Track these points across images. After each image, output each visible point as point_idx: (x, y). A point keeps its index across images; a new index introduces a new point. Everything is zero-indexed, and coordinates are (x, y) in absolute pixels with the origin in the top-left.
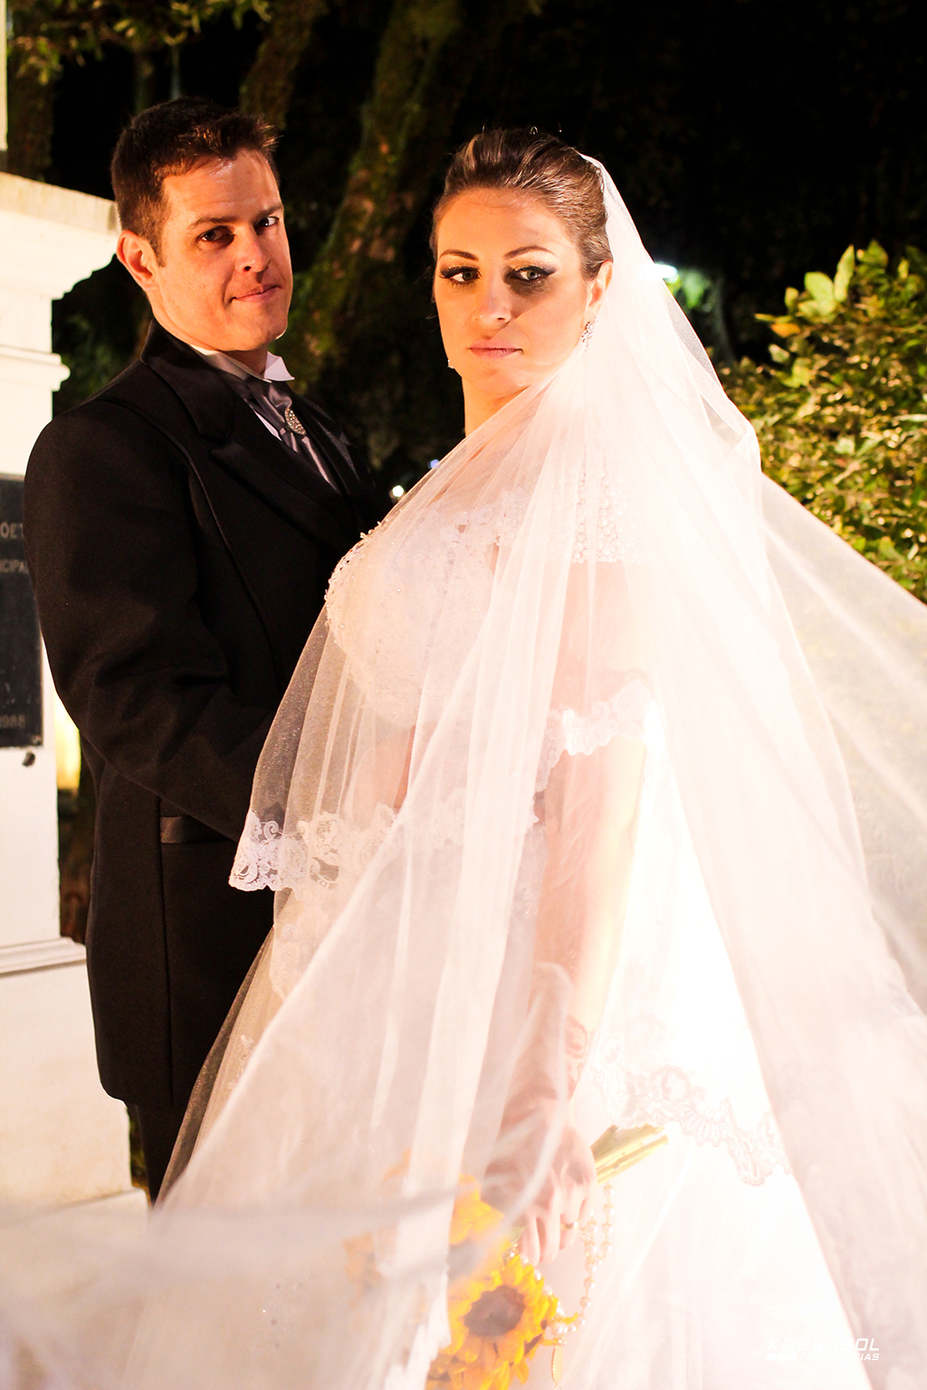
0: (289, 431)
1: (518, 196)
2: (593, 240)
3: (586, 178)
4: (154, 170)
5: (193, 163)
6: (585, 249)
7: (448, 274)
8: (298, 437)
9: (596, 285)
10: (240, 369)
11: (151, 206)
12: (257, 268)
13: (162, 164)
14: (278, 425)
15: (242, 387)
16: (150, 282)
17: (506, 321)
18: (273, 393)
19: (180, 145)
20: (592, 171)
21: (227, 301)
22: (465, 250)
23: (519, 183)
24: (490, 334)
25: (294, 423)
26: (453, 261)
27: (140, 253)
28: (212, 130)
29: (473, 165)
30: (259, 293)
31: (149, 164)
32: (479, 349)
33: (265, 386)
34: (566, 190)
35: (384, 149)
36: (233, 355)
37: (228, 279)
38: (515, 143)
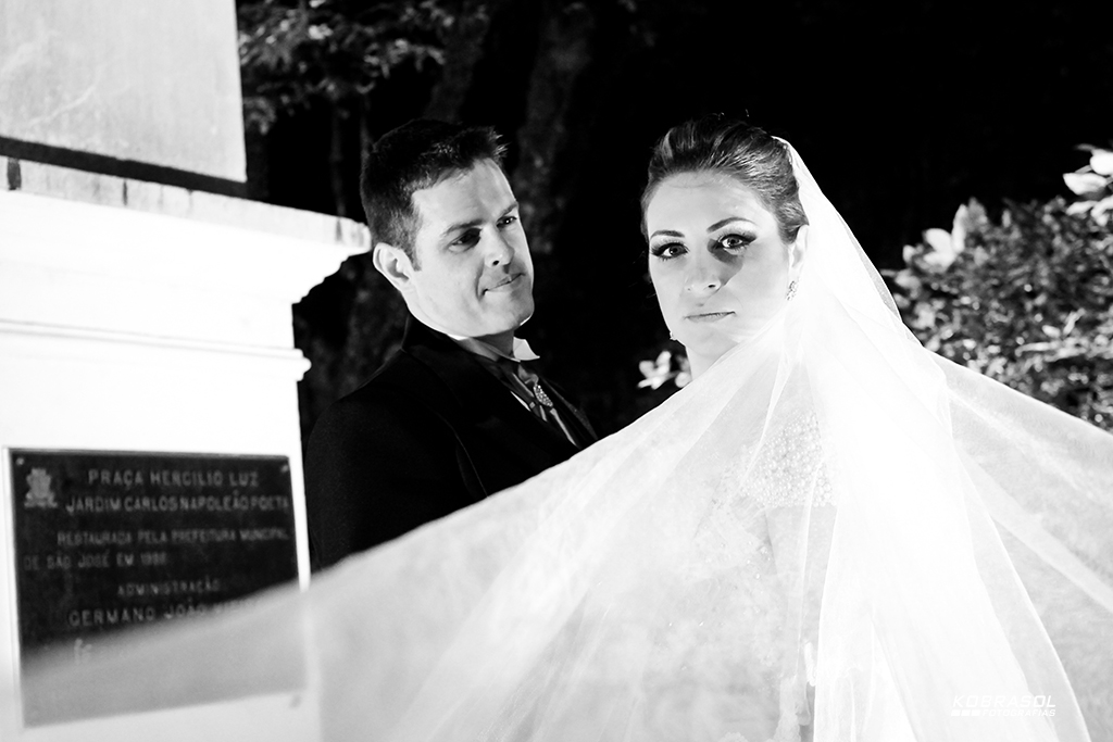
0: (538, 404)
1: (714, 174)
2: (788, 206)
3: (774, 152)
4: (403, 186)
5: (437, 178)
6: (781, 216)
7: (659, 252)
8: (547, 409)
9: (796, 248)
10: (491, 351)
11: (403, 218)
12: (504, 261)
13: (409, 181)
14: (527, 399)
15: (494, 368)
16: (407, 284)
17: (717, 288)
18: (522, 372)
19: (425, 162)
20: (780, 147)
21: (481, 294)
22: (671, 229)
23: (714, 162)
24: (702, 302)
25: (541, 396)
26: (662, 240)
27: (396, 260)
28: (451, 146)
29: (670, 154)
30: (509, 282)
31: (398, 181)
32: (694, 316)
33: (515, 365)
34: (758, 164)
35: (538, 163)
36: (485, 340)
37: (480, 274)
38: (706, 130)
